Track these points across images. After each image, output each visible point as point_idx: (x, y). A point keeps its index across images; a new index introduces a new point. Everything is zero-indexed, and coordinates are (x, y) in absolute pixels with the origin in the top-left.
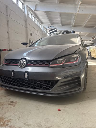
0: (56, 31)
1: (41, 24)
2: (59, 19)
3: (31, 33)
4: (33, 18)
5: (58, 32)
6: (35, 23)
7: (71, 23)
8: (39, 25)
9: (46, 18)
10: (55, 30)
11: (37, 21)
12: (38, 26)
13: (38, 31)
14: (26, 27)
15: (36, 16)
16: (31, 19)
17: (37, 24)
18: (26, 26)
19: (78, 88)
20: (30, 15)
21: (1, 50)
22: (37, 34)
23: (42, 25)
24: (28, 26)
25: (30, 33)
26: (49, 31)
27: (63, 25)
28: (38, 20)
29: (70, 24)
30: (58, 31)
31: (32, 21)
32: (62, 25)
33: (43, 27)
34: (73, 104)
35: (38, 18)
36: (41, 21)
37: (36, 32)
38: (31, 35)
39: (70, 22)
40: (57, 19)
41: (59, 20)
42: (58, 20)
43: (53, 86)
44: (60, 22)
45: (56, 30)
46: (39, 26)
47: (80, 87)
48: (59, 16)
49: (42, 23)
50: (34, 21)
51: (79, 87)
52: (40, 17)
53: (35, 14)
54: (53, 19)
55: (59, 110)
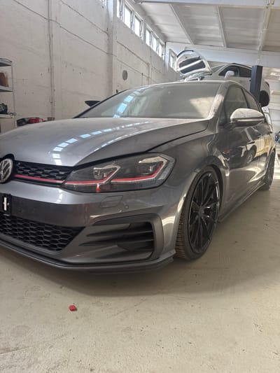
0: (202, 65)
1: (163, 43)
2: (216, 27)
3: (125, 69)
4: (137, 23)
5: (207, 69)
6: (143, 39)
7: (256, 39)
8: (155, 45)
9: (177, 23)
10: (198, 62)
11: (148, 33)
12: (151, 49)
13: (148, 64)
14: (110, 54)
15: (147, 19)
16: (127, 27)
17: (148, 42)
18: (109, 49)
19: (146, 255)
20: (127, 14)
21: (27, 120)
22: (146, 73)
23: (164, 46)
24: (117, 50)
25: (122, 71)
26: (181, 65)
27: (229, 45)
28: (151, 29)
29: (255, 41)
30: (207, 65)
31: (133, 33)
32: (228, 47)
33: (168, 52)
34: (122, 298)
35: (152, 23)
36: (163, 34)
37: (143, 68)
38: (125, 75)
39: (255, 37)
40: (212, 27)
41: (218, 28)
42: (214, 29)
43: (68, 242)
44: (220, 36)
45: (202, 62)
46: (154, 49)
47: (153, 251)
48: (215, 18)
49: (165, 39)
50: (137, 33)
51: (150, 251)
52: (160, 21)
53: (144, 13)
54: (198, 27)
55: (73, 309)
